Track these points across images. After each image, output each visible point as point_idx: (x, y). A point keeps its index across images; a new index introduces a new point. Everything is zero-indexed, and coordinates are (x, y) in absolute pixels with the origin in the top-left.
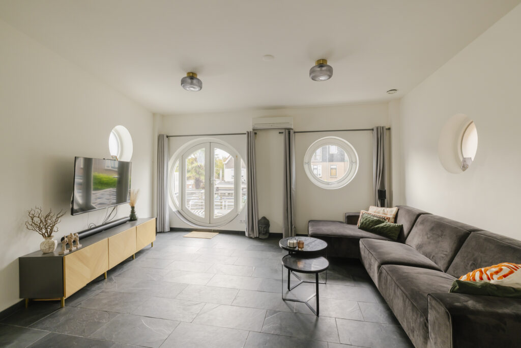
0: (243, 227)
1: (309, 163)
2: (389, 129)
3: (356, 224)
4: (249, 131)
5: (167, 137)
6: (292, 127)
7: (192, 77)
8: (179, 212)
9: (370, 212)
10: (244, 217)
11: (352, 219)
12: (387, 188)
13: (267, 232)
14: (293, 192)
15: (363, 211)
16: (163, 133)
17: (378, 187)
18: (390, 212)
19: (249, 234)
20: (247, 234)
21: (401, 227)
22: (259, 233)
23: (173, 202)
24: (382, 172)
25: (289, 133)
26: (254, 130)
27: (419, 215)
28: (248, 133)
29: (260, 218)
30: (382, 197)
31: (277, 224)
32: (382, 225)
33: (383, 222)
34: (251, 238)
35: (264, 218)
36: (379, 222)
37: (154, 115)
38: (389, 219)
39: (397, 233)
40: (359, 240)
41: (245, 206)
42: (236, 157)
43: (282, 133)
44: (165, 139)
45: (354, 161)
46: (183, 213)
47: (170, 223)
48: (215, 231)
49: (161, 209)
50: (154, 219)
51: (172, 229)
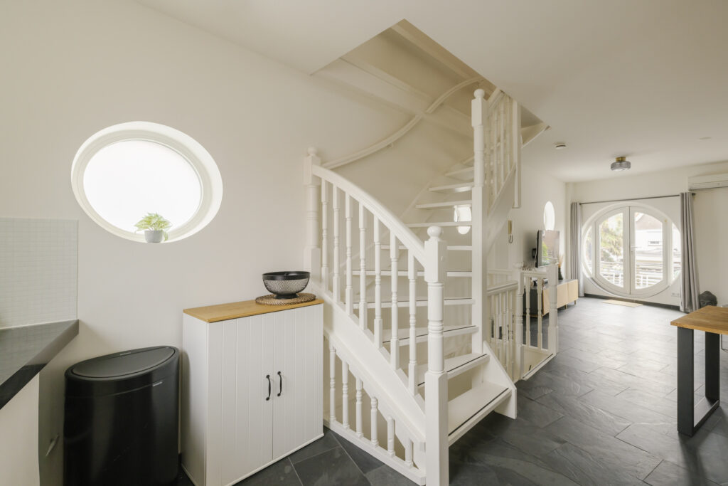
0: (678, 301)
4: (684, 192)
5: (580, 204)
7: (621, 161)
8: (592, 279)
10: (679, 289)
16: (575, 201)
19: (685, 309)
20: (682, 309)
23: (586, 270)
26: (690, 190)
28: (683, 194)
29: (701, 292)
34: (688, 312)
35: (708, 293)
37: (567, 184)
41: (679, 276)
42: (665, 223)
44: (579, 206)
46: (597, 280)
47: (584, 289)
48: (637, 302)
49: (575, 274)
50: (577, 280)
51: (587, 296)
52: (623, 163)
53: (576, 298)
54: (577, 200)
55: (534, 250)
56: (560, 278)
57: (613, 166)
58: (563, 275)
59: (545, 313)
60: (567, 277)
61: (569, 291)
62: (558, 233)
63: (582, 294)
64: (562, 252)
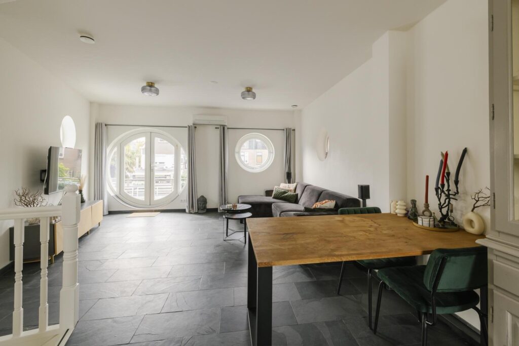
0: (185, 206)
1: (239, 153)
2: (294, 130)
3: (271, 196)
5: (106, 125)
6: (226, 124)
7: (151, 86)
8: (116, 195)
9: (280, 187)
10: (185, 196)
11: (268, 193)
12: (292, 171)
13: (205, 208)
14: (226, 175)
15: (276, 187)
16: (100, 121)
17: (287, 171)
18: (292, 186)
19: (189, 211)
20: (187, 211)
21: (297, 195)
22: (198, 209)
23: (111, 188)
24: (289, 160)
25: (224, 129)
26: (194, 124)
27: (306, 186)
28: (189, 126)
29: (199, 197)
30: (289, 177)
31: (213, 201)
32: (286, 194)
33: (287, 192)
34: (191, 213)
35: (202, 197)
36: (285, 192)
37: (91, 103)
38: (291, 190)
39: (295, 198)
40: (272, 204)
41: (186, 187)
42: (176, 147)
43: (218, 128)
44: (104, 127)
45: (272, 151)
46: (121, 197)
47: (109, 206)
48: (156, 211)
49: (99, 194)
50: (101, 201)
51: (111, 213)
52: (153, 89)
53: (100, 218)
54: (104, 120)
55: (43, 171)
56: (83, 201)
57: (143, 89)
58: (85, 197)
59: (58, 252)
60: (89, 199)
61: (93, 214)
62: (80, 151)
63: (106, 213)
64: (84, 172)
